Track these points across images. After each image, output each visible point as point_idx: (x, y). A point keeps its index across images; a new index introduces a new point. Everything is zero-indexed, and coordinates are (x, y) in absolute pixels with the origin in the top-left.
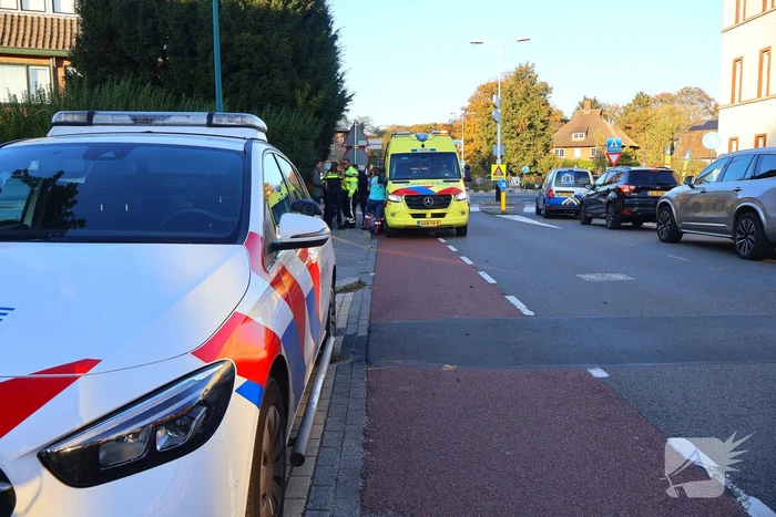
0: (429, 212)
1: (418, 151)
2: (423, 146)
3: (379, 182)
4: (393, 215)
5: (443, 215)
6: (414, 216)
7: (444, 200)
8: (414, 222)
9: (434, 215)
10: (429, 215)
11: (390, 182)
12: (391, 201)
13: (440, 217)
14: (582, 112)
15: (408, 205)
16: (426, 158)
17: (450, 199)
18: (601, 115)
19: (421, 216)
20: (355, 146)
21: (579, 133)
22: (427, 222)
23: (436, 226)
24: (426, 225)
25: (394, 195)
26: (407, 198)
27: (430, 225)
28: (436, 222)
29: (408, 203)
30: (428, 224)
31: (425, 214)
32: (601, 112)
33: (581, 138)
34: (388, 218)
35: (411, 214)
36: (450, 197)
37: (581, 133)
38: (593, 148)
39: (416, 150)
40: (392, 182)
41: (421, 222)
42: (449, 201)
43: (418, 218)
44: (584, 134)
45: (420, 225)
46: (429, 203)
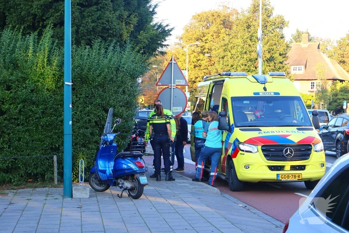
0: (288, 164)
1: (261, 95)
2: (265, 89)
3: (220, 128)
4: (247, 167)
5: (302, 168)
6: (272, 168)
7: (304, 150)
8: (272, 175)
9: (293, 168)
10: (288, 168)
11: (236, 130)
12: (243, 151)
13: (300, 170)
14: (299, 45)
15: (265, 156)
16: (271, 103)
17: (310, 150)
18: (319, 48)
19: (279, 168)
20: (173, 85)
21: (297, 67)
22: (287, 175)
23: (297, 179)
24: (286, 179)
25: (248, 145)
26: (264, 148)
27: (290, 179)
28: (297, 175)
29: (265, 153)
30: (288, 177)
31: (284, 166)
32: (319, 45)
33: (300, 71)
34: (241, 170)
35: (268, 166)
36: (310, 147)
37: (300, 66)
38: (313, 81)
39: (258, 93)
40: (240, 129)
41: (280, 176)
42: (309, 152)
43: (277, 170)
44: (303, 67)
45: (280, 179)
46: (289, 154)
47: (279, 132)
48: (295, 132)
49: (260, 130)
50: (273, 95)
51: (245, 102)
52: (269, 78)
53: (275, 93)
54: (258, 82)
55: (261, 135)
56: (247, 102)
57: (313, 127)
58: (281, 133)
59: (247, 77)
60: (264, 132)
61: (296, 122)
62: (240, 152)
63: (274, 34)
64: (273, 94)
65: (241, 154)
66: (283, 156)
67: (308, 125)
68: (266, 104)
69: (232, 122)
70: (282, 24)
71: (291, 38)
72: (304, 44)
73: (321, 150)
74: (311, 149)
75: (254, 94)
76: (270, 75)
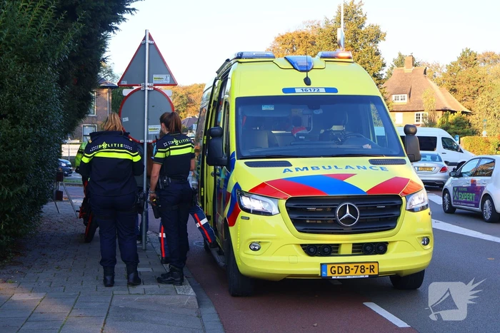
0: (346, 241)
1: (299, 92)
2: (307, 81)
4: (255, 247)
5: (381, 248)
6: (311, 250)
7: (382, 209)
8: (310, 266)
9: (360, 249)
10: (346, 249)
11: (240, 164)
12: (248, 211)
13: (376, 253)
14: (402, 70)
15: (295, 222)
16: (318, 108)
17: (398, 207)
18: (425, 73)
19: (326, 250)
20: (147, 84)
21: (400, 95)
22: (343, 266)
23: (367, 274)
24: (343, 276)
25: (258, 197)
26: (292, 205)
27: (353, 274)
28: (367, 266)
29: (295, 216)
30: (348, 270)
31: (338, 246)
32: (425, 70)
33: (403, 101)
34: (242, 254)
35: (302, 245)
36: (397, 202)
37: (403, 95)
38: (418, 113)
39: (293, 90)
40: (246, 163)
41: (329, 267)
42: (396, 213)
43: (321, 255)
44: (406, 96)
45: (329, 274)
46: (348, 218)
47: (330, 167)
48: (365, 168)
49: (290, 165)
50: (322, 92)
51: (264, 108)
52: (317, 62)
53: (327, 90)
54: (294, 68)
55: (288, 175)
56: (271, 108)
57: (407, 159)
58: (333, 171)
59: (275, 60)
60: (297, 169)
61: (370, 147)
62: (242, 213)
63: (367, 49)
64: (324, 90)
65: (243, 218)
66: (335, 222)
67: (394, 153)
68: (308, 111)
69: (233, 148)
70: (377, 36)
71: (393, 63)
72: (408, 69)
73: (423, 208)
74: (401, 205)
75: (284, 90)
76: (322, 57)
